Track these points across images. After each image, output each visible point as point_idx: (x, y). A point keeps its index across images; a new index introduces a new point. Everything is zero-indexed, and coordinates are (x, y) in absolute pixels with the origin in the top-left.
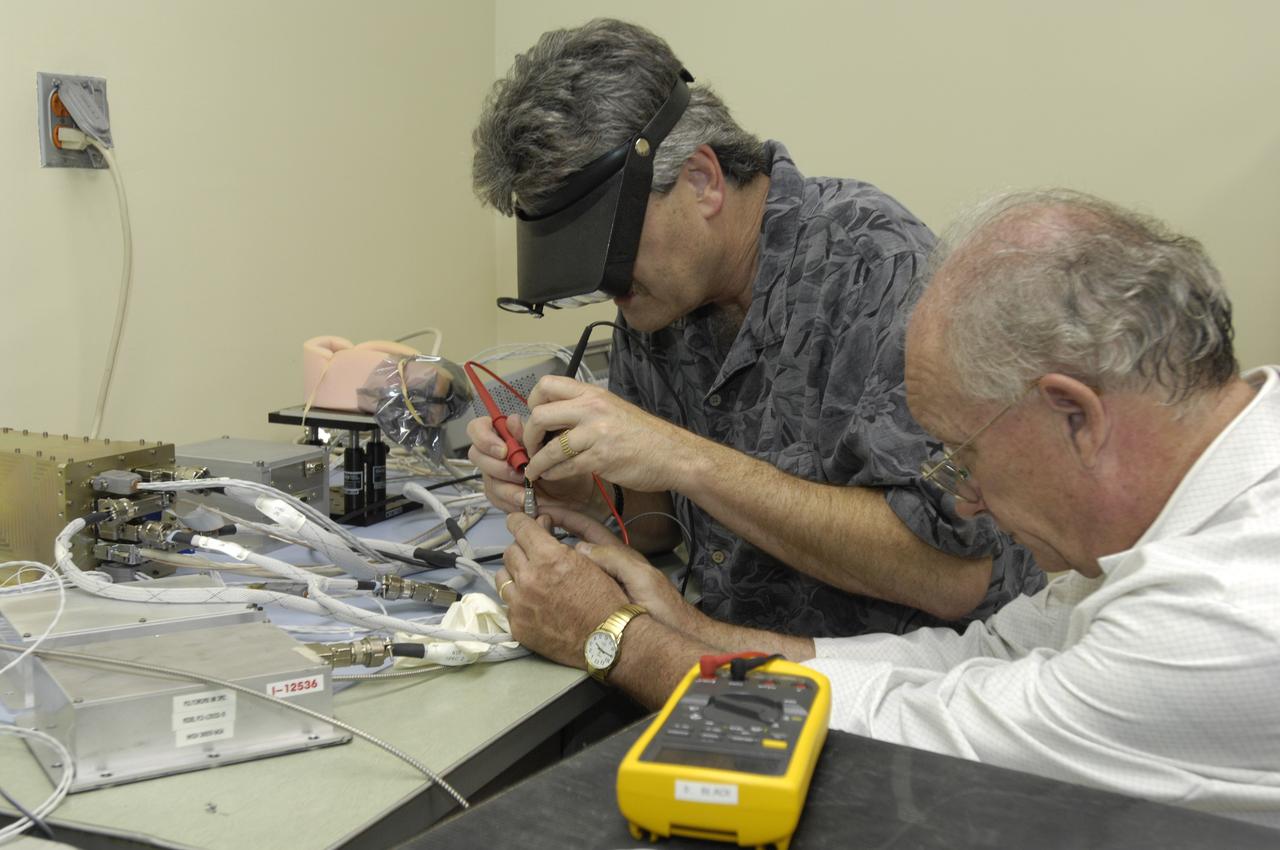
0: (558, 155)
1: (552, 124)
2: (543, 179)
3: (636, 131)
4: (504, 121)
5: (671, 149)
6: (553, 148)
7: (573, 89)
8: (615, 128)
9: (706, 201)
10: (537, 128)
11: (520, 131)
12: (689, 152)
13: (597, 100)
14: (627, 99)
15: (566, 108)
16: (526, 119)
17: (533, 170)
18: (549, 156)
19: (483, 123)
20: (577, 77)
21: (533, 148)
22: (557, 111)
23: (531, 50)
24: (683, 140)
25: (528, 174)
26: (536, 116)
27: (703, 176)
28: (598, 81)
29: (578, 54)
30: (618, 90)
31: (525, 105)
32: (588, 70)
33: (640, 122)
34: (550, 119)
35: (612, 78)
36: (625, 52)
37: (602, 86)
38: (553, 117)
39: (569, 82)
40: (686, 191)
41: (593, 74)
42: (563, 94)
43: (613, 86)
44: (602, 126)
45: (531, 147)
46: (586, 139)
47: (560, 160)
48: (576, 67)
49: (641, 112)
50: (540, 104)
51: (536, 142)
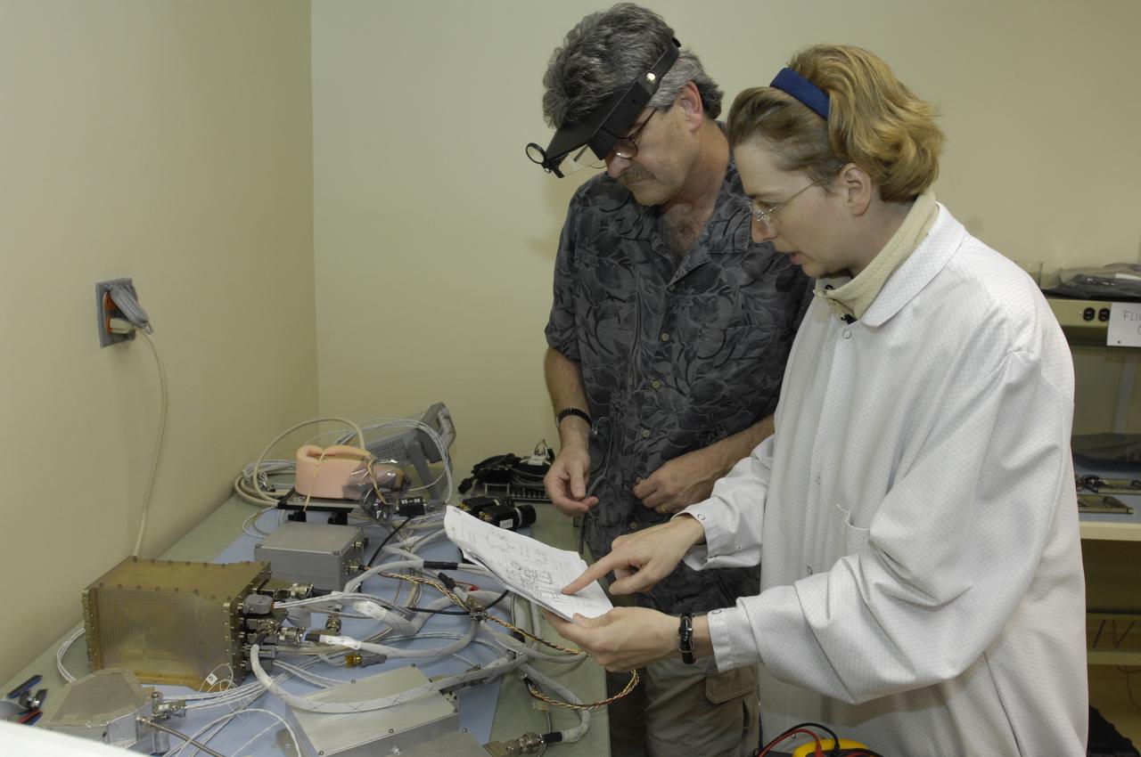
0: (598, 85)
1: (594, 65)
2: (588, 101)
3: (646, 69)
4: (562, 66)
5: (669, 82)
6: (595, 81)
7: (606, 44)
8: (634, 67)
9: (691, 120)
10: (584, 69)
11: (573, 72)
12: (681, 84)
13: (622, 50)
14: (640, 49)
15: (602, 55)
16: (577, 63)
17: (582, 96)
18: (592, 86)
19: (549, 70)
20: (608, 37)
21: (582, 82)
22: (597, 57)
23: (578, 26)
24: (677, 76)
25: (578, 98)
26: (584, 61)
27: (690, 104)
28: (622, 38)
29: (608, 23)
30: (634, 44)
31: (576, 55)
32: (615, 32)
33: (649, 63)
34: (592, 62)
35: (630, 36)
36: (638, 21)
37: (624, 42)
38: (595, 61)
39: (603, 40)
40: (678, 111)
41: (619, 35)
42: (601, 47)
43: (632, 41)
44: (626, 65)
45: (581, 81)
46: (614, 75)
47: (600, 89)
48: (608, 31)
49: (649, 56)
50: (584, 53)
51: (584, 77)
